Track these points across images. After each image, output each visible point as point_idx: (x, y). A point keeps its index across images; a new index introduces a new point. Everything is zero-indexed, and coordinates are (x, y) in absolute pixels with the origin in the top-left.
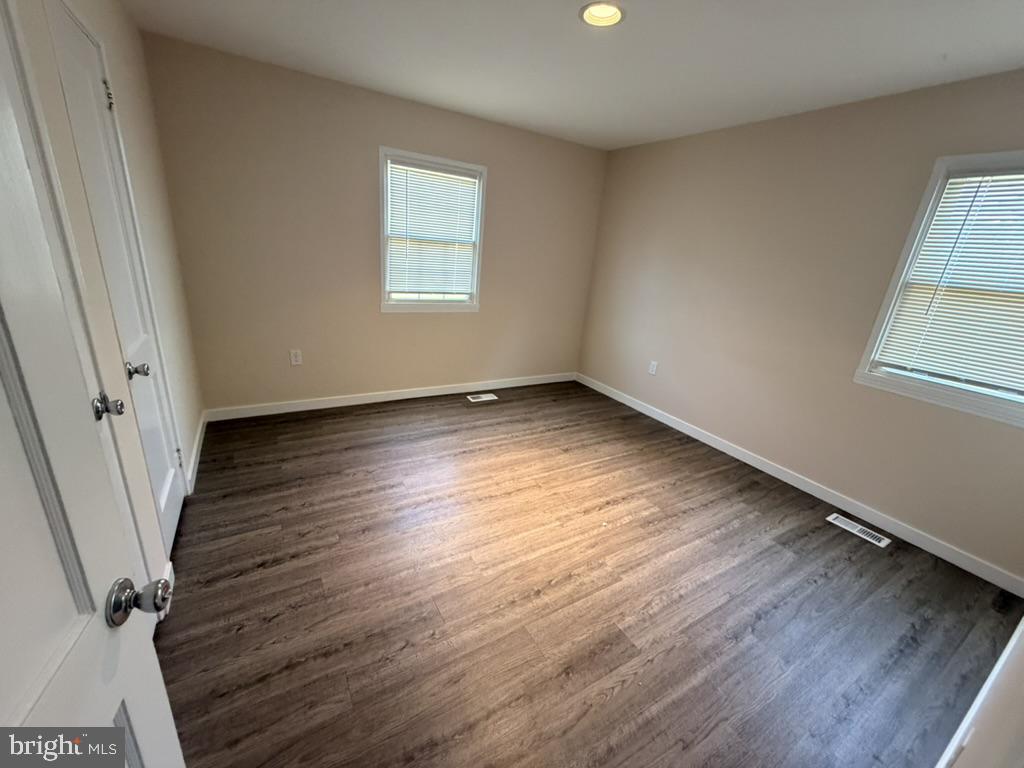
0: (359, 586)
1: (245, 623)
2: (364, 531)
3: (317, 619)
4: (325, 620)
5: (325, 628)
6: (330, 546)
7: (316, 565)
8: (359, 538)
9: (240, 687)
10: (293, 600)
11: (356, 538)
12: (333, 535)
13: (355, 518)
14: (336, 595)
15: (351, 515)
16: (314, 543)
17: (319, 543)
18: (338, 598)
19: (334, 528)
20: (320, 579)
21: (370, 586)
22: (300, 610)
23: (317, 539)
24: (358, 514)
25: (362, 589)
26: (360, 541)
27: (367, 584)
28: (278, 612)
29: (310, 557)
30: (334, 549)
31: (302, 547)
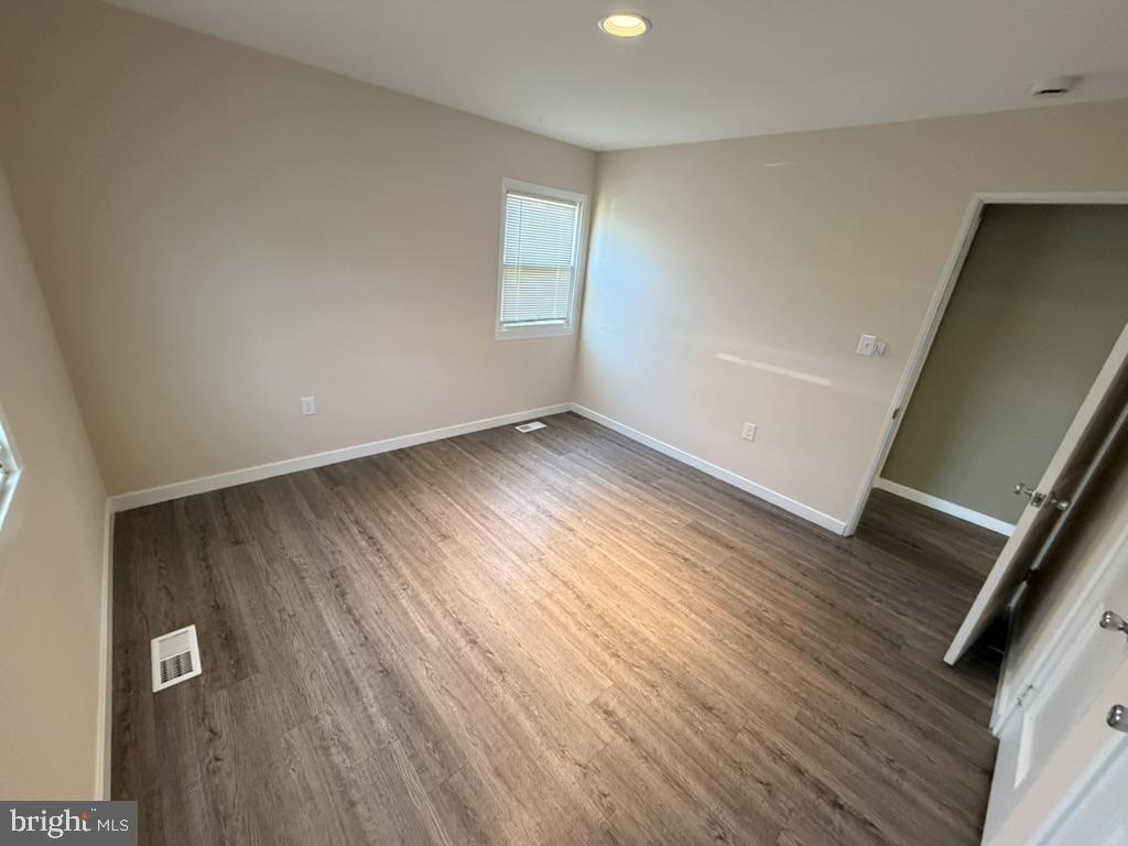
0: (773, 678)
1: (883, 759)
2: (710, 709)
3: (823, 695)
4: (820, 689)
5: (824, 685)
6: (756, 735)
7: (787, 735)
8: (723, 708)
9: (905, 720)
10: (832, 730)
11: (726, 713)
12: (741, 744)
13: (697, 732)
14: (796, 693)
15: (697, 741)
16: (767, 760)
17: (762, 753)
18: (797, 690)
19: (729, 749)
20: (796, 719)
21: (765, 667)
22: (833, 717)
23: (758, 761)
24: (689, 732)
25: (773, 674)
26: (727, 705)
27: (767, 673)
28: (851, 737)
29: (786, 751)
30: (757, 728)
31: (782, 771)
